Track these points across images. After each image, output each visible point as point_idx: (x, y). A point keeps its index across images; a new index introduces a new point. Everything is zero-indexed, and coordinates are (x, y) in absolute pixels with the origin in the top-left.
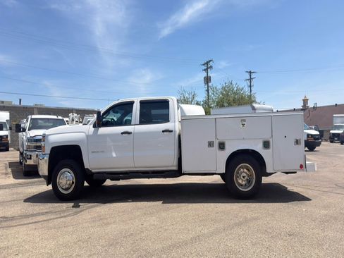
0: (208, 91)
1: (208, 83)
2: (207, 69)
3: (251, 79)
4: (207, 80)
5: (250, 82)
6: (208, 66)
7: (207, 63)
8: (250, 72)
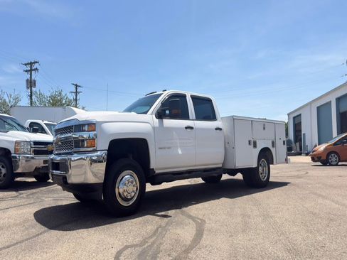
0: (31, 96)
1: (31, 87)
2: (31, 70)
3: (76, 92)
4: (31, 84)
5: (76, 96)
6: (31, 67)
7: (31, 64)
8: (76, 85)
